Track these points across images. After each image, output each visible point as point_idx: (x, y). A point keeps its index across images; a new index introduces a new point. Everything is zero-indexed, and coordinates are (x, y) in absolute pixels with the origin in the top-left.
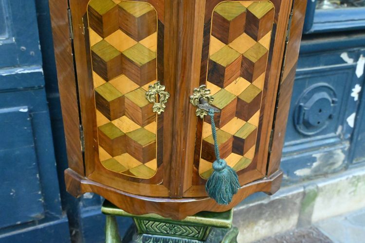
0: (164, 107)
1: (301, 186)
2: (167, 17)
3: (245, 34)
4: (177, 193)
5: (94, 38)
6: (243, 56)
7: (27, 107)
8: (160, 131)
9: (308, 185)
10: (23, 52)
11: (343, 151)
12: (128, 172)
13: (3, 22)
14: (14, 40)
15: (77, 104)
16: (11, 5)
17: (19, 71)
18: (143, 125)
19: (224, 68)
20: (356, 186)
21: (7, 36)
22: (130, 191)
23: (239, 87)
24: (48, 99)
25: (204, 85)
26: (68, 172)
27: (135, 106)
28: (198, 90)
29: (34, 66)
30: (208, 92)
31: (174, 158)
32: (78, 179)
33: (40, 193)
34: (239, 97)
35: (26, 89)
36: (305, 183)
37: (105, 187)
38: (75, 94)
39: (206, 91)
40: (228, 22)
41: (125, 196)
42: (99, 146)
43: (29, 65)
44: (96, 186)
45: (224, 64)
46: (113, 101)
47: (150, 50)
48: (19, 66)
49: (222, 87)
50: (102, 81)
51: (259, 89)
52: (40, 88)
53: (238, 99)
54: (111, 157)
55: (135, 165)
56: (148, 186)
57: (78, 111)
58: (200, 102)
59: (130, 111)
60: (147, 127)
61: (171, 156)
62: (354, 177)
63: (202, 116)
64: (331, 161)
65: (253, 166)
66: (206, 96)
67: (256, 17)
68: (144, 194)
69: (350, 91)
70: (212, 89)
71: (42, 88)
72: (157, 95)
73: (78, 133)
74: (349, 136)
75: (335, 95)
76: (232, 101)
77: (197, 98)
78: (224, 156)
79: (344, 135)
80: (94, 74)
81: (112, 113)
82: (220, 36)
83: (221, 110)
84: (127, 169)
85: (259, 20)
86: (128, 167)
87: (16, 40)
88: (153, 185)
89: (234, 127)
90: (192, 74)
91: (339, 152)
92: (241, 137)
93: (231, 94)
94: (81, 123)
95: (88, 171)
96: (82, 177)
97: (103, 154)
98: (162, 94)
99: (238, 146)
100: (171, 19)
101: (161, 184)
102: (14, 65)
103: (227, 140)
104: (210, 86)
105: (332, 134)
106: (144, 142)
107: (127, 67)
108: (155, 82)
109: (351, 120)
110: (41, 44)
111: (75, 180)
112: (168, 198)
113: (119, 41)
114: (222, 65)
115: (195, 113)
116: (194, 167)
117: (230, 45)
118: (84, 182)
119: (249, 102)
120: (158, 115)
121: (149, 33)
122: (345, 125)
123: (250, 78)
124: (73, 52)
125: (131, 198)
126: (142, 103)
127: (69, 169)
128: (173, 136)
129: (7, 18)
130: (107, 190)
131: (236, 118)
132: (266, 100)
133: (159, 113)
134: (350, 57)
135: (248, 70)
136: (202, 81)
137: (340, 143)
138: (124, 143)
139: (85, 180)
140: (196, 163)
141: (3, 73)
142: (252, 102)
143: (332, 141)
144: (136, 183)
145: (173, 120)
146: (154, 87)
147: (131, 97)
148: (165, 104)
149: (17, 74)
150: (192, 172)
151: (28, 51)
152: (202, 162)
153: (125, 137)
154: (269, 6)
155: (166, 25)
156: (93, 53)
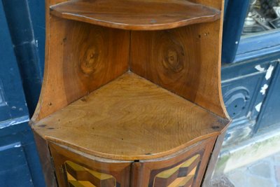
2: (123, 181)
3: (177, 179)
5: (71, 177)
9: (223, 152)
10: (13, 110)
11: (250, 127)
14: (6, 104)
17: (13, 123)
20: (257, 148)
29: (22, 118)
62: (256, 143)
64: (241, 134)
69: (260, 89)
74: (256, 117)
75: (248, 94)
79: (252, 117)
85: (188, 167)
87: (8, 103)
91: (248, 128)
105: (244, 117)
109: (258, 108)
122: (253, 111)
134: (262, 67)
137: (249, 122)
143: (243, 122)
149: (11, 126)
151: (17, 109)
154: (196, 157)
155: (122, 184)
156: (70, 184)
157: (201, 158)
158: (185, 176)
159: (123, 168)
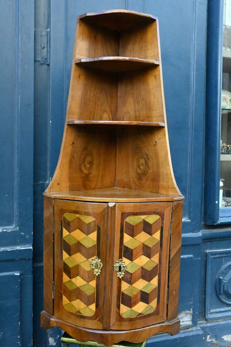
0: (100, 271)
2: (102, 223)
3: (143, 232)
4: (107, 326)
5: (65, 233)
6: (143, 244)
7: (19, 272)
8: (98, 285)
10: (22, 236)
12: (79, 312)
13: (14, 218)
14: (18, 229)
15: (53, 269)
16: (20, 208)
17: (18, 248)
18: (88, 282)
19: (132, 250)
21: (14, 226)
22: (80, 324)
23: (142, 261)
24: (33, 267)
25: (121, 259)
26: (43, 313)
27: (84, 271)
28: (118, 262)
29: (27, 245)
30: (124, 263)
31: (105, 303)
32: (49, 317)
33: (19, 337)
34: (143, 267)
35: (21, 259)
37: (64, 323)
38: (52, 263)
39: (122, 262)
40: (133, 226)
41: (76, 328)
42: (63, 295)
43: (24, 245)
44: (59, 322)
45: (132, 248)
46: (73, 267)
47: (93, 240)
48: (18, 245)
49: (132, 260)
50: (68, 256)
51: (156, 263)
52: (29, 259)
54: (69, 302)
55: (83, 307)
56: (90, 321)
57: (53, 273)
59: (81, 273)
60: (91, 283)
61: (104, 301)
63: (120, 277)
65: (157, 312)
66: (123, 265)
67: (149, 223)
70: (126, 262)
71: (30, 260)
72: (96, 265)
73: (52, 286)
76: (138, 269)
77: (118, 267)
78: (135, 304)
80: (64, 251)
81: (72, 274)
82: (129, 233)
83: (131, 274)
84: (78, 309)
85: (152, 225)
86: (79, 308)
87: (19, 229)
88: (94, 321)
89: (141, 285)
90: (115, 253)
92: (146, 292)
93: (137, 265)
94: (54, 280)
95: (56, 312)
96: (51, 316)
97: (65, 300)
98: (99, 264)
99: (145, 297)
100: (104, 224)
101: (98, 320)
102: (16, 244)
103: (137, 293)
104: (125, 259)
106: (89, 292)
107: (81, 249)
108: (96, 257)
110: (33, 231)
111: (47, 318)
112: (102, 330)
113: (78, 235)
114: (131, 248)
115: (117, 275)
116: (117, 309)
117: (135, 238)
118: (52, 319)
119: (149, 270)
120: (97, 276)
121: (93, 231)
123: (149, 256)
124: (54, 240)
125: (79, 329)
126: (88, 269)
127: (44, 311)
128: (105, 289)
129: (16, 216)
130: (65, 324)
131: (142, 279)
132: (161, 270)
133: (97, 275)
135: (147, 251)
136: (120, 257)
138: (77, 293)
139: (53, 318)
140: (118, 307)
141: (9, 249)
142: (151, 270)
144: (83, 319)
145: (105, 279)
146: (95, 260)
147: (82, 265)
148: (101, 270)
149: (17, 250)
150: (116, 312)
151: (25, 236)
152: (122, 307)
153: (78, 289)
154: (157, 217)
155: (101, 227)
156: (64, 240)
157: (162, 223)
158: (150, 234)
159: (102, 210)
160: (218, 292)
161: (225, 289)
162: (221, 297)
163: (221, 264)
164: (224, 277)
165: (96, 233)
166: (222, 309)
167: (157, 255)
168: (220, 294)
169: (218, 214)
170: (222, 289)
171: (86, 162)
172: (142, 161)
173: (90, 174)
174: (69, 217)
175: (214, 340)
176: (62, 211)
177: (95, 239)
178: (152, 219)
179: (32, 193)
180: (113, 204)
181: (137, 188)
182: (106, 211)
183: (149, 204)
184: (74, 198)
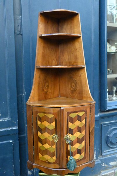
0: (57, 141)
1: (113, 170)
2: (58, 118)
3: (78, 121)
4: (62, 167)
5: (39, 123)
6: (78, 126)
7: (12, 140)
8: (56, 148)
9: (116, 169)
12: (47, 161)
13: (8, 113)
15: (33, 140)
16: (11, 109)
17: (11, 129)
18: (52, 146)
19: (73, 130)
21: (8, 118)
22: (48, 166)
23: (77, 134)
24: (19, 137)
26: (28, 161)
27: (49, 141)
28: (66, 136)
29: (16, 127)
31: (60, 156)
32: (32, 164)
33: (14, 172)
35: (13, 134)
36: (115, 168)
37: (40, 166)
38: (33, 138)
40: (73, 118)
42: (39, 153)
44: (37, 166)
45: (73, 129)
46: (43, 139)
47: (53, 126)
48: (11, 127)
49: (73, 135)
50: (40, 134)
51: (84, 135)
52: (17, 134)
53: (78, 138)
54: (42, 156)
55: (49, 158)
56: (53, 165)
57: (33, 143)
58: (67, 139)
60: (53, 147)
61: (60, 155)
63: (68, 143)
65: (84, 158)
66: (69, 137)
68: (52, 167)
72: (55, 138)
73: (33, 149)
78: (75, 155)
80: (38, 132)
81: (43, 143)
82: (71, 122)
83: (72, 141)
85: (81, 117)
86: (47, 159)
87: (11, 119)
88: (55, 165)
89: (77, 146)
90: (64, 132)
92: (80, 149)
93: (75, 137)
94: (34, 146)
95: (35, 161)
97: (40, 155)
98: (57, 137)
99: (79, 151)
101: (57, 164)
102: (9, 127)
103: (75, 150)
104: (69, 134)
106: (52, 151)
108: (55, 134)
110: (18, 119)
112: (59, 169)
113: (46, 124)
115: (66, 142)
117: (74, 124)
118: (33, 165)
119: (81, 138)
120: (56, 143)
121: (53, 122)
123: (80, 131)
124: (33, 126)
125: (48, 169)
126: (51, 140)
128: (60, 149)
131: (78, 143)
132: (86, 138)
135: (79, 130)
136: (67, 134)
138: (46, 152)
140: (67, 157)
144: (49, 164)
145: (60, 145)
147: (48, 138)
149: (10, 130)
150: (66, 160)
151: (14, 122)
152: (69, 157)
153: (46, 149)
154: (83, 113)
155: (57, 120)
156: (38, 127)
157: (86, 115)
158: (81, 121)
159: (58, 111)
160: (107, 142)
161: (111, 141)
162: (108, 144)
163: (108, 129)
164: (110, 135)
165: (55, 122)
166: (109, 150)
167: (84, 131)
168: (108, 143)
169: (107, 106)
170: (109, 141)
171: (46, 86)
172: (73, 84)
173: (47, 91)
174: (41, 115)
175: (106, 165)
176: (37, 112)
177: (55, 125)
178: (81, 114)
179: (16, 100)
180: (63, 108)
181: (71, 97)
182: (59, 112)
183: (80, 107)
184: (43, 106)
